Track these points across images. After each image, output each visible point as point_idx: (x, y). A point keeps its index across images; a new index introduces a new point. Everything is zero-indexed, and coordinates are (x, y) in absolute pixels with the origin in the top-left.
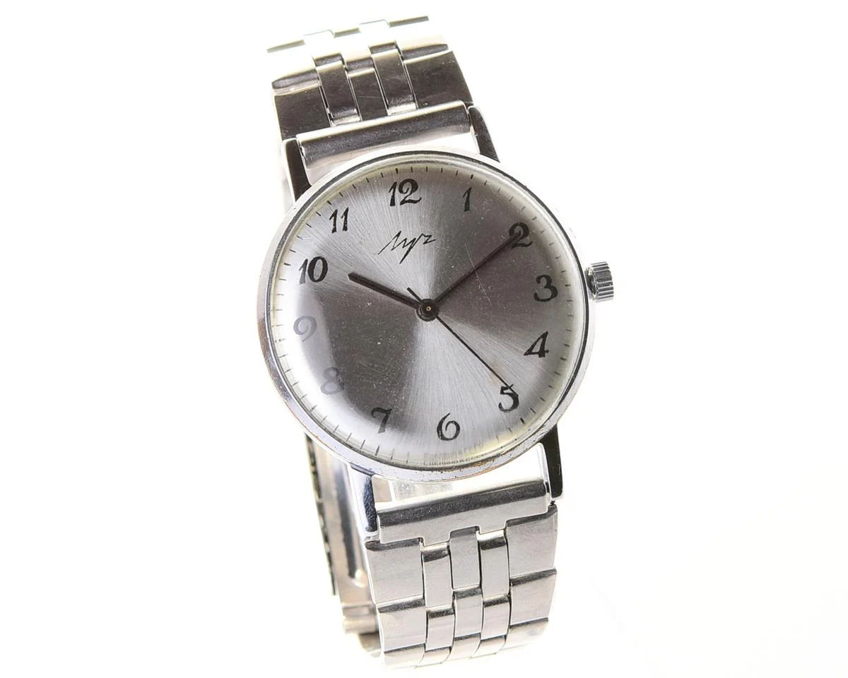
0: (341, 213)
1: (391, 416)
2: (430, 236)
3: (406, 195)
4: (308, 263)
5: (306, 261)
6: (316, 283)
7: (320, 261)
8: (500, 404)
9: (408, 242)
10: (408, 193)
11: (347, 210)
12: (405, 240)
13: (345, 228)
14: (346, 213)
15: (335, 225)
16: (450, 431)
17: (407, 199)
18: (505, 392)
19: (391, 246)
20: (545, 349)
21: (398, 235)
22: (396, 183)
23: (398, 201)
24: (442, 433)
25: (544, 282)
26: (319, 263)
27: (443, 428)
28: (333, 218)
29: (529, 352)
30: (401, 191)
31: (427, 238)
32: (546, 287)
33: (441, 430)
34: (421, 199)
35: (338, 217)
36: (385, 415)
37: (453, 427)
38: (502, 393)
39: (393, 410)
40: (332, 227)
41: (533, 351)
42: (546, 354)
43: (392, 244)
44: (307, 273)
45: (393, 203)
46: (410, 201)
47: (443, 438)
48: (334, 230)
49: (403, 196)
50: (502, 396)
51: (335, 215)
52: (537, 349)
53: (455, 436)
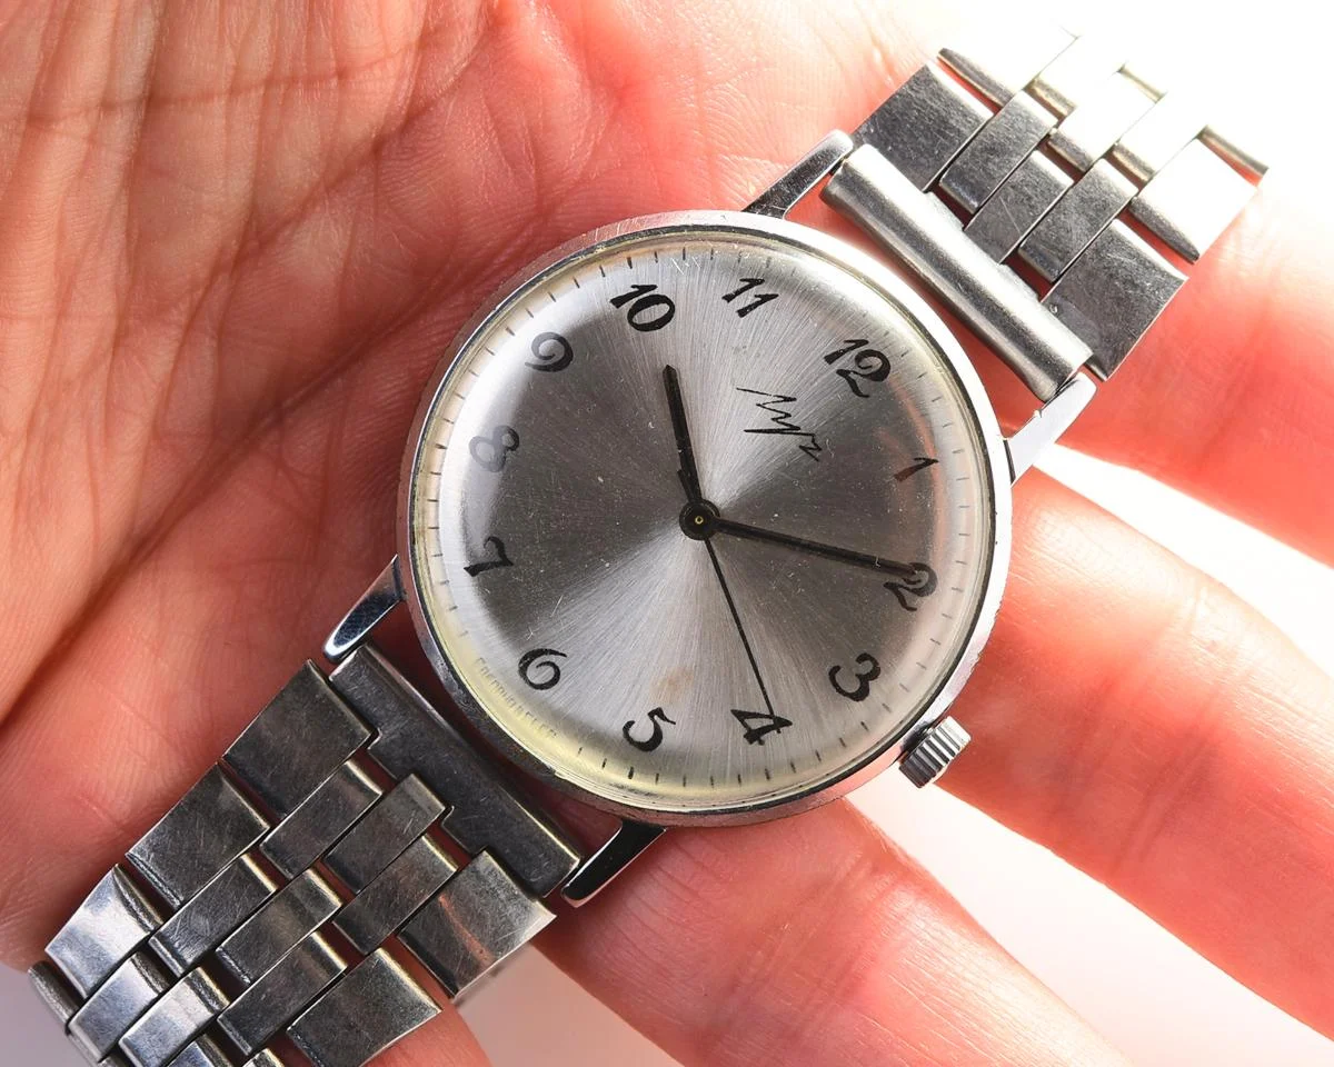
0: (763, 290)
1: (503, 570)
2: (819, 449)
3: (858, 370)
4: (651, 293)
5: (654, 287)
6: (628, 324)
7: (665, 308)
8: (632, 723)
9: (787, 421)
10: (862, 372)
11: (774, 296)
12: (788, 415)
13: (742, 313)
14: (765, 298)
15: (738, 293)
16: (538, 674)
17: (852, 376)
18: (656, 717)
19: (762, 399)
20: (762, 738)
21: (787, 399)
22: (866, 342)
23: (839, 364)
24: (529, 663)
25: (866, 667)
26: (664, 309)
27: (538, 660)
28: (747, 283)
29: (741, 716)
30: (858, 359)
31: (813, 446)
32: (859, 676)
33: (532, 660)
34: (867, 396)
35: (754, 290)
36: (498, 559)
37: (548, 673)
38: (651, 715)
39: (513, 568)
40: (731, 292)
41: (746, 721)
42: (756, 742)
43: (769, 399)
44: (634, 300)
45: (830, 359)
46: (852, 383)
47: (523, 671)
48: (728, 298)
49: (851, 366)
50: (648, 717)
51: (753, 283)
52: (755, 724)
53: (537, 687)
